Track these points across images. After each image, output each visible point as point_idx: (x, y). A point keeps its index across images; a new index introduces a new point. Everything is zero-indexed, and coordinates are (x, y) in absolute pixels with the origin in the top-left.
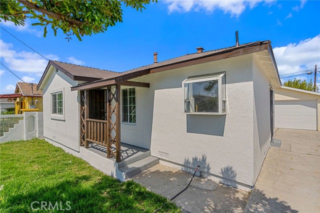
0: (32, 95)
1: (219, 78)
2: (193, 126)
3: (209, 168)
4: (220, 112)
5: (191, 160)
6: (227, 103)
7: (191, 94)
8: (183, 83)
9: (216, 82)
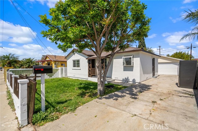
0: (55, 60)
1: (132, 57)
2: (125, 69)
3: (129, 80)
4: (132, 65)
5: (124, 79)
6: (134, 63)
7: (125, 60)
8: (123, 57)
9: (131, 58)
